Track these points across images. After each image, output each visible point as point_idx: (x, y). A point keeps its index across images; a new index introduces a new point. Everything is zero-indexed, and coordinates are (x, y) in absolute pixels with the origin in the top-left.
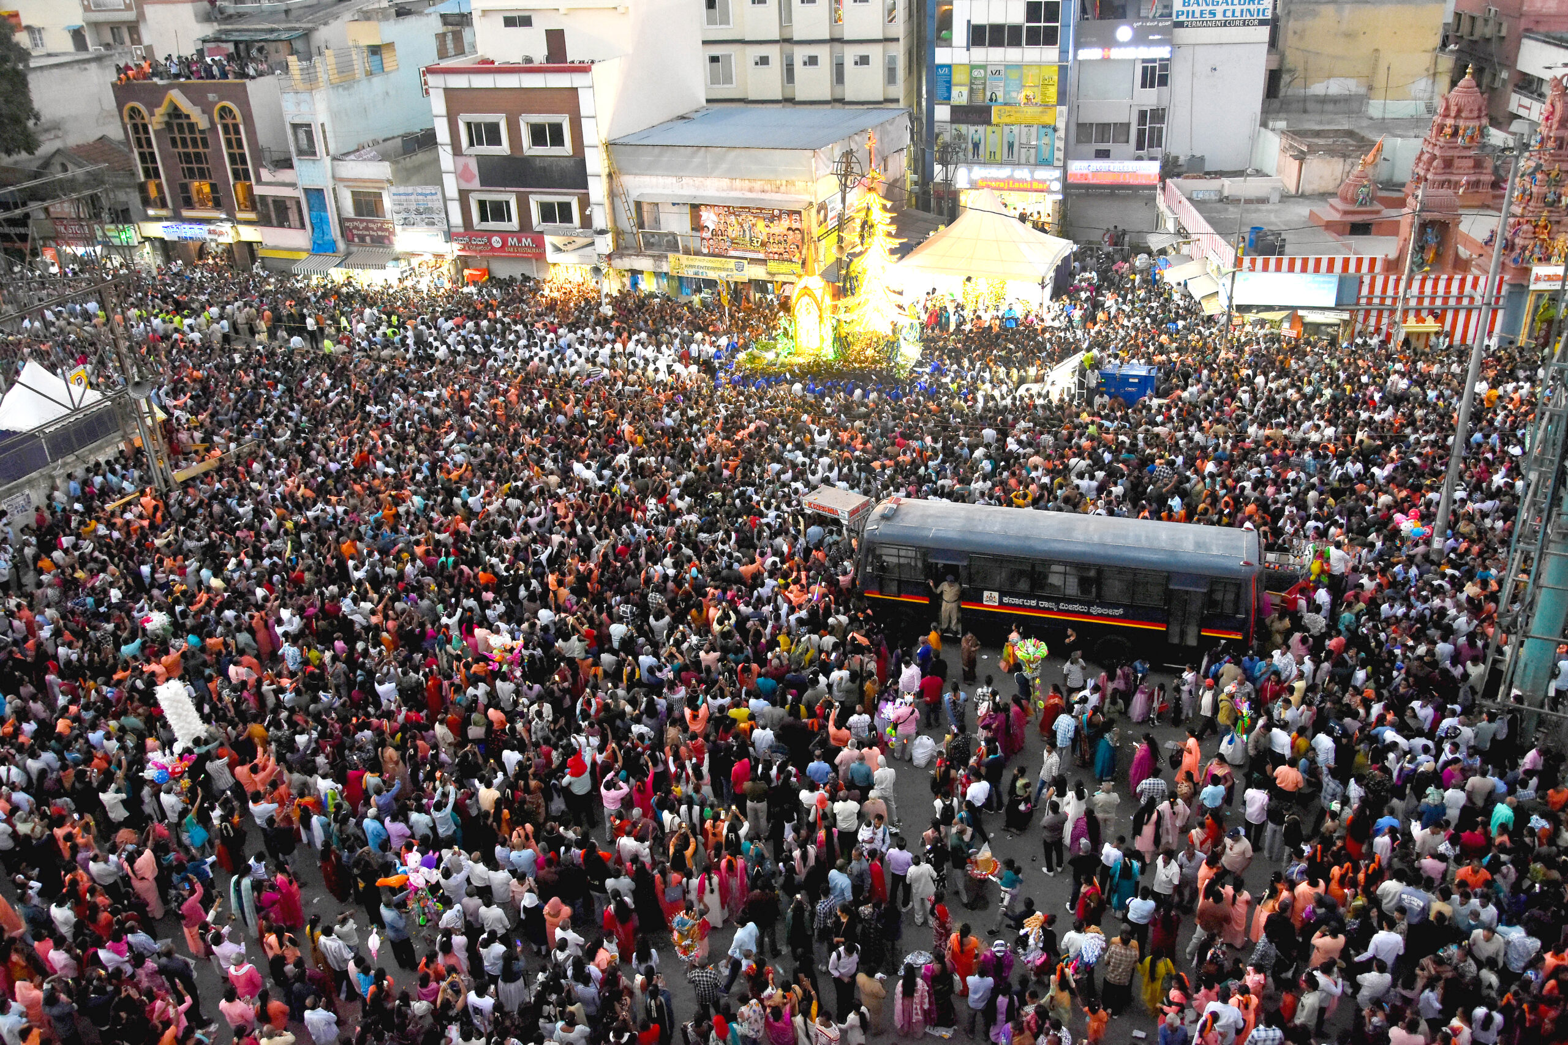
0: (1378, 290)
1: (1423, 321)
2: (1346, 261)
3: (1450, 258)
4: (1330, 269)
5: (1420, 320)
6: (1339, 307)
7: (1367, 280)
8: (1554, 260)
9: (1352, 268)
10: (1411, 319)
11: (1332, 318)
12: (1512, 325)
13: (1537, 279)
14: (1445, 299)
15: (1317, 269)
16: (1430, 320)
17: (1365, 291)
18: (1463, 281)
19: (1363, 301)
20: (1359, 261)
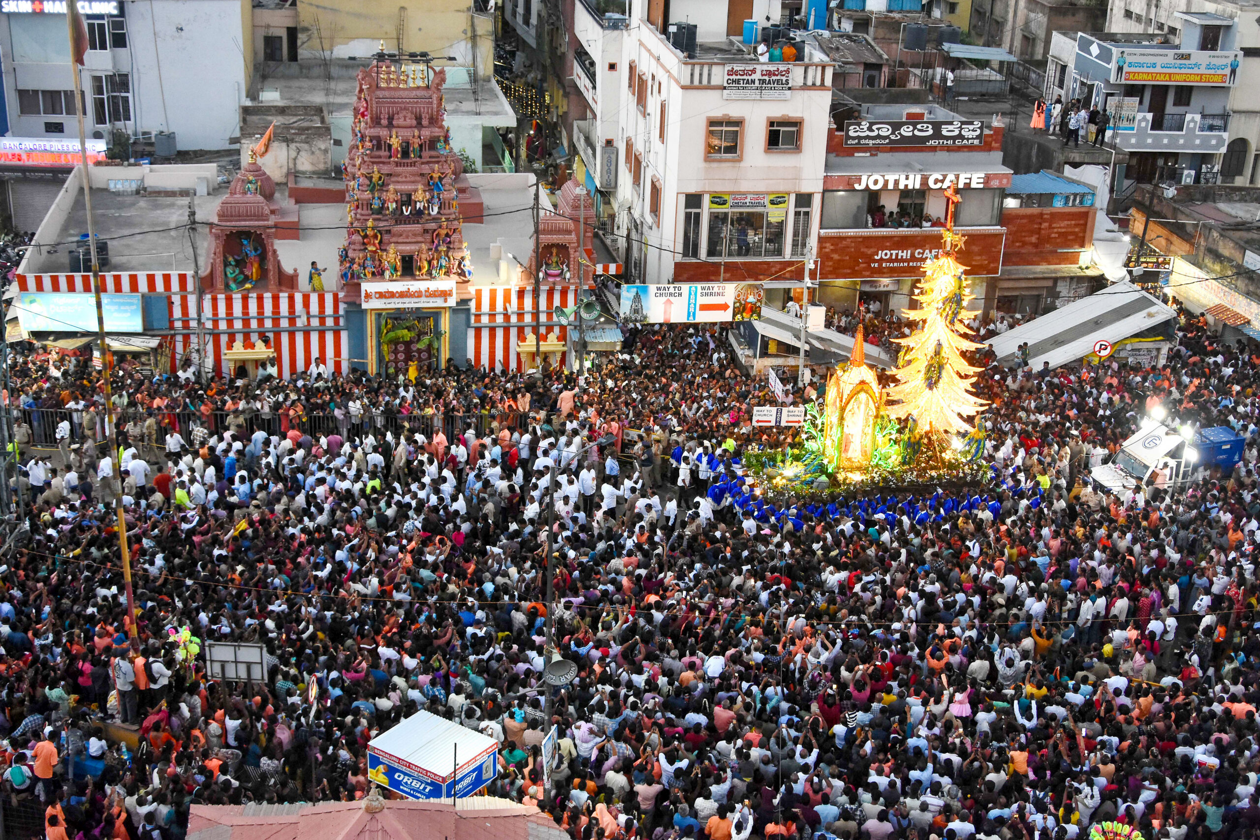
0: (193, 312)
1: (253, 346)
2: (151, 279)
3: (272, 275)
4: (134, 287)
5: (248, 344)
6: (148, 330)
7: (176, 300)
8: (387, 274)
9: (160, 287)
10: (238, 345)
11: (138, 344)
12: (358, 349)
13: (368, 296)
14: (276, 321)
15: (118, 289)
16: (260, 345)
17: (177, 313)
18: (291, 299)
19: (178, 324)
20: (167, 279)
